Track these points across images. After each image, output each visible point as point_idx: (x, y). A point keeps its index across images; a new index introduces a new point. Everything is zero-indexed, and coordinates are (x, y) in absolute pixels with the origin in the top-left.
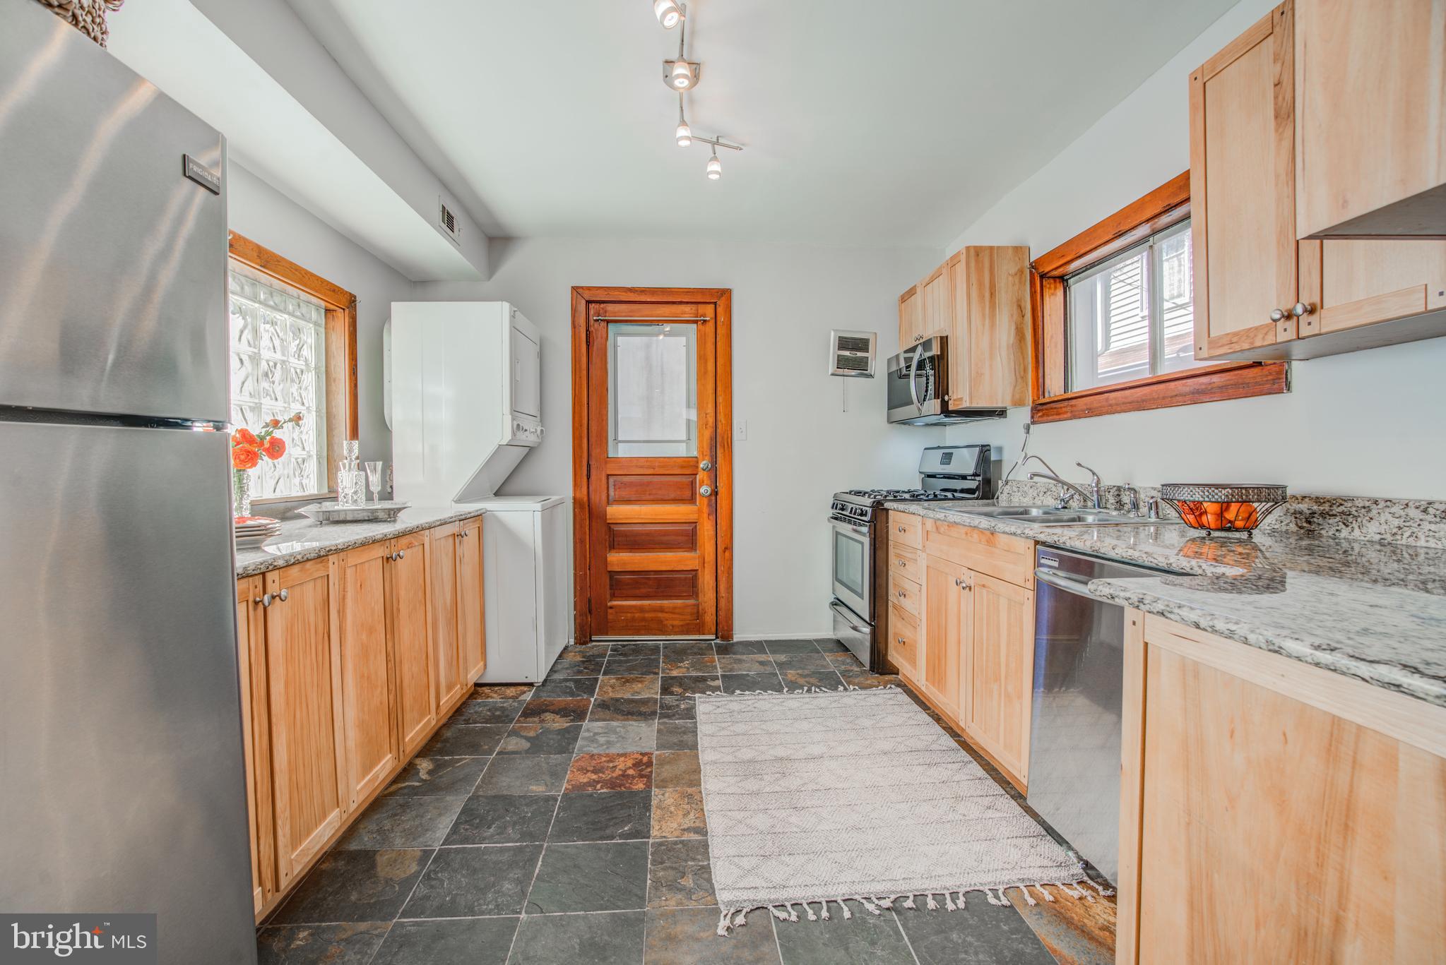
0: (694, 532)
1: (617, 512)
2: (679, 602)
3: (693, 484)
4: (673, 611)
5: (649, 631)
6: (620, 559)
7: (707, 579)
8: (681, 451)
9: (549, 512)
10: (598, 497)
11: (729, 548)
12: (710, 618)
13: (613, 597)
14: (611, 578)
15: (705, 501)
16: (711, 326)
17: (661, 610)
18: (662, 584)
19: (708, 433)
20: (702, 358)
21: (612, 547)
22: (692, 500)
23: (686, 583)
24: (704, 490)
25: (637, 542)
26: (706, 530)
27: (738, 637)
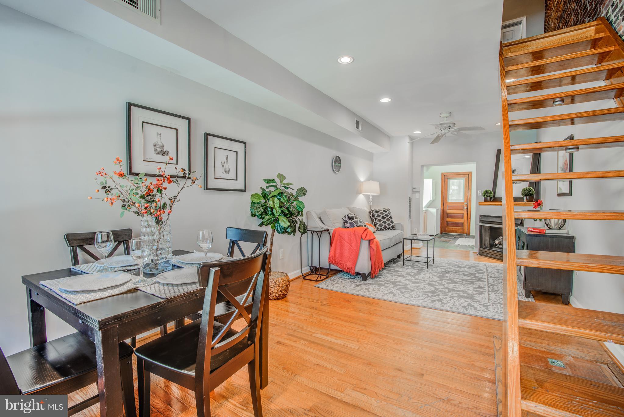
0: (463, 216)
1: (448, 211)
2: (460, 228)
3: (463, 207)
4: (458, 229)
5: (454, 232)
6: (449, 220)
7: (465, 224)
8: (462, 201)
9: (437, 210)
10: (445, 209)
11: (470, 218)
12: (465, 231)
13: (447, 226)
14: (447, 223)
15: (465, 210)
16: (467, 179)
17: (456, 229)
18: (456, 224)
19: (466, 198)
20: (466, 184)
21: (447, 217)
22: (463, 210)
23: (462, 224)
24: (465, 208)
25: (452, 217)
26: (465, 215)
27: (471, 235)
